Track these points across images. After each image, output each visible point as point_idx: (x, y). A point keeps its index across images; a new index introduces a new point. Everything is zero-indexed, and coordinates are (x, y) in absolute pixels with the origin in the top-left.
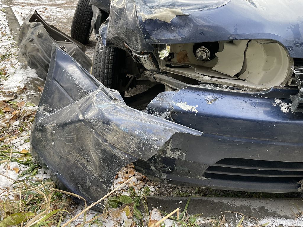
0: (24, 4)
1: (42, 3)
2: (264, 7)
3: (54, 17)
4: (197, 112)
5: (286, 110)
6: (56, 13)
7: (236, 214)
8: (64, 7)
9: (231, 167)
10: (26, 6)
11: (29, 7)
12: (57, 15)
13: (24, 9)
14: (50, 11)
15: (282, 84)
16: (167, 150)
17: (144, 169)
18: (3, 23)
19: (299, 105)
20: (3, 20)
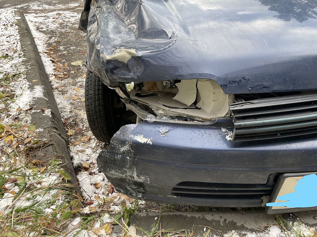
0: (38, 11)
1: (56, 8)
2: (205, 46)
3: (67, 23)
4: (151, 144)
5: (230, 138)
6: (69, 18)
7: (205, 228)
8: (78, 10)
9: (191, 188)
10: (40, 13)
11: (44, 15)
12: (70, 20)
13: (38, 17)
14: (63, 17)
15: (227, 114)
16: (134, 175)
17: (123, 189)
18: (15, 37)
19: (236, 136)
20: (15, 34)
